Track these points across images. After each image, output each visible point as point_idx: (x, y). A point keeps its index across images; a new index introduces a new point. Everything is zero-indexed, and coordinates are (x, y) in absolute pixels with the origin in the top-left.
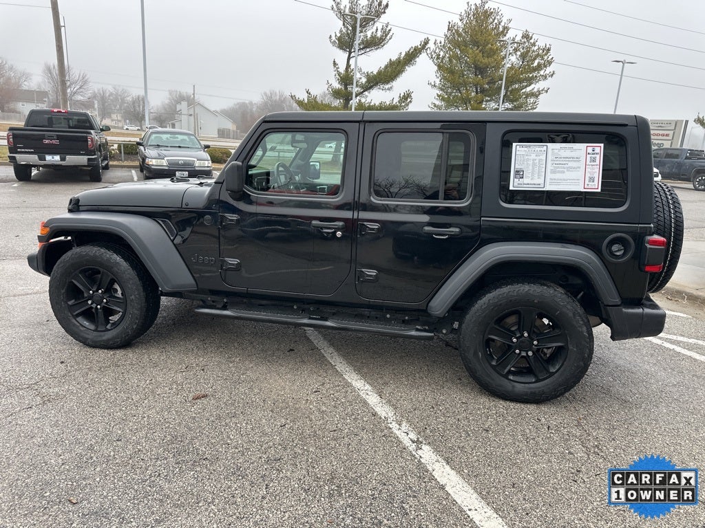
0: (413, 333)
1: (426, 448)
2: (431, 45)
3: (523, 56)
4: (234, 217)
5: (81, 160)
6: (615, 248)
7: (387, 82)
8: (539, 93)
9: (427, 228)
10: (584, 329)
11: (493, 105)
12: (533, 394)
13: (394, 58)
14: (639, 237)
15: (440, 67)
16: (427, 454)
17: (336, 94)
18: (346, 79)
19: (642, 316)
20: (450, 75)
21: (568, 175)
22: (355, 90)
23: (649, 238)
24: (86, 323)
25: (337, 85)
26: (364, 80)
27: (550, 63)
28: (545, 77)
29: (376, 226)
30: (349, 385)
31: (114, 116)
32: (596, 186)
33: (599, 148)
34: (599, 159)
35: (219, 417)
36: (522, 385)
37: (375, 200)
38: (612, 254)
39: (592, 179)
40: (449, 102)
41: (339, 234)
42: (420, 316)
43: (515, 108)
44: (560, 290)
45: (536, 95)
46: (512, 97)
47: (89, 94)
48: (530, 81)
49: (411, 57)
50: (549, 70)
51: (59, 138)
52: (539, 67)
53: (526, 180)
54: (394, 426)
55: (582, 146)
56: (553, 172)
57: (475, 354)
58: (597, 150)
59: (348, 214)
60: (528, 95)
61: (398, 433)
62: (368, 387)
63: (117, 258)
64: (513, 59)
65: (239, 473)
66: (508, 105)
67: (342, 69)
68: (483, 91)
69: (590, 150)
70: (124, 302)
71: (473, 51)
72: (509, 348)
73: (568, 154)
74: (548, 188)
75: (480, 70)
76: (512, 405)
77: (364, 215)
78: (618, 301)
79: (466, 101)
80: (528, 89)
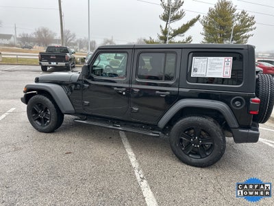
0: (151, 134)
1: (145, 181)
2: (201, 18)
3: (242, 21)
4: (87, 86)
5: (63, 64)
6: (236, 103)
7: (182, 33)
8: (249, 36)
9: (157, 92)
10: (221, 137)
11: (228, 41)
12: (199, 163)
13: (185, 23)
14: (248, 99)
15: (205, 26)
16: (144, 184)
17: (161, 38)
18: (165, 32)
19: (248, 133)
20: (209, 30)
21: (217, 71)
22: (169, 36)
23: (252, 99)
24: (38, 123)
25: (161, 35)
26: (172, 32)
27: (254, 24)
28: (252, 30)
29: (138, 90)
30: (126, 153)
31: (84, 48)
32: (228, 76)
33: (231, 59)
34: (230, 64)
35: (71, 161)
36: (194, 159)
37: (138, 80)
38: (235, 106)
39: (227, 73)
40: (209, 40)
41: (124, 93)
42: (155, 127)
43: (237, 43)
44: (212, 120)
45: (247, 37)
46: (236, 38)
47: (76, 40)
48: (245, 31)
49: (192, 23)
50: (253, 26)
51: (56, 56)
52: (249, 25)
53: (198, 73)
54: (136, 171)
55: (223, 58)
56: (210, 69)
57: (175, 145)
58: (230, 60)
59: (127, 86)
60: (244, 38)
61: (136, 174)
62: (133, 154)
63: (48, 100)
64: (237, 22)
65: (68, 183)
66: (234, 42)
67: (164, 28)
68: (223, 36)
69: (226, 60)
70: (50, 116)
71: (219, 19)
72: (190, 143)
73: (216, 61)
74: (208, 76)
75: (222, 27)
76: (190, 167)
77: (133, 86)
78: (237, 126)
79: (215, 40)
80: (244, 35)
